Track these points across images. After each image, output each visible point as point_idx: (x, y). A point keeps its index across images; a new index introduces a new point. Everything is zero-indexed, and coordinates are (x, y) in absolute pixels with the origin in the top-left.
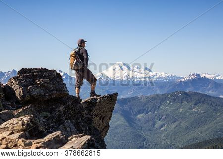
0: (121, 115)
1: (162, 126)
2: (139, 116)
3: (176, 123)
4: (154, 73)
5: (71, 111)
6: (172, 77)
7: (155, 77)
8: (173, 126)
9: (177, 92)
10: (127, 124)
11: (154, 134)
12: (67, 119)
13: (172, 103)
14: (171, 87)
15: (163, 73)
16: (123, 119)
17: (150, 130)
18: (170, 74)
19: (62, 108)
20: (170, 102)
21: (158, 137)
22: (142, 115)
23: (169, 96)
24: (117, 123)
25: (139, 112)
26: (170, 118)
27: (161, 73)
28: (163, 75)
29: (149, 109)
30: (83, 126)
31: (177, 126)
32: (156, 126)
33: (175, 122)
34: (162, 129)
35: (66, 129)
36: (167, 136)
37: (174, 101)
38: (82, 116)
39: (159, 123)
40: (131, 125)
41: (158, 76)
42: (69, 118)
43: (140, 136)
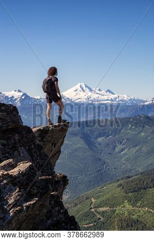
0: (81, 138)
1: (122, 150)
2: (100, 139)
3: (137, 148)
4: (116, 96)
5: (24, 139)
6: (134, 100)
7: (117, 100)
8: (134, 150)
9: (139, 116)
10: (87, 147)
11: (114, 158)
12: (21, 146)
13: (133, 127)
14: (134, 111)
15: (125, 96)
16: (83, 142)
17: (110, 154)
18: (132, 97)
19: (17, 137)
20: (132, 126)
21: (118, 161)
22: (102, 138)
23: (131, 120)
24: (76, 146)
25: (100, 135)
26: (131, 142)
27: (124, 96)
28: (126, 98)
29: (110, 132)
30: (35, 152)
31: (137, 151)
32: (117, 150)
33: (136, 146)
34: (122, 153)
35: (20, 155)
36: (127, 160)
37: (136, 125)
38: (34, 143)
39: (119, 147)
40: (91, 149)
41: (120, 99)
42: (23, 145)
43: (100, 160)
